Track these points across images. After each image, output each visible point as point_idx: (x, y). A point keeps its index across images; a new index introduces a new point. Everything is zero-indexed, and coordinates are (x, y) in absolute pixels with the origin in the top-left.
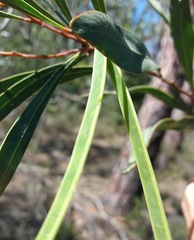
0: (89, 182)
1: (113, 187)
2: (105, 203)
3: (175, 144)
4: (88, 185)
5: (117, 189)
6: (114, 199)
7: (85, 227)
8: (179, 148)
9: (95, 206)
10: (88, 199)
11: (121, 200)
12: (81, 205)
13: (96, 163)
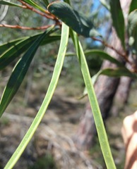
0: (64, 127)
1: (81, 130)
2: (75, 141)
3: (123, 99)
4: (63, 129)
5: (84, 132)
6: (82, 138)
7: (62, 159)
8: (126, 102)
9: (69, 144)
10: (64, 139)
11: (86, 139)
12: (59, 143)
13: (69, 114)
